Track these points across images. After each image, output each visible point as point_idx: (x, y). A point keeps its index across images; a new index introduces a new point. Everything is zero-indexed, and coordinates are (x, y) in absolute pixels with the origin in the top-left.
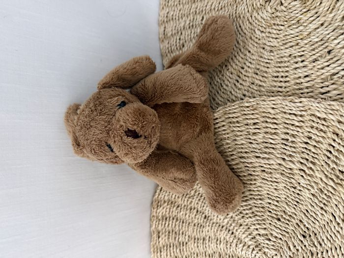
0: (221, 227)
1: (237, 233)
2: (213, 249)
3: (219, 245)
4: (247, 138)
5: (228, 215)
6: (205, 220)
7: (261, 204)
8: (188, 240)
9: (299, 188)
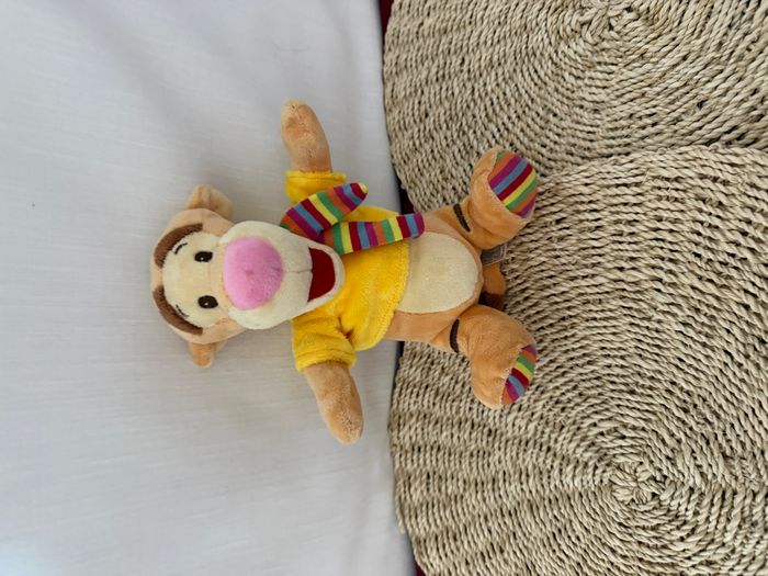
0: (523, 443)
1: (558, 446)
2: (514, 498)
3: (525, 484)
4: (549, 250)
5: (533, 414)
6: (491, 439)
7: (592, 372)
8: (465, 489)
9: (657, 317)
